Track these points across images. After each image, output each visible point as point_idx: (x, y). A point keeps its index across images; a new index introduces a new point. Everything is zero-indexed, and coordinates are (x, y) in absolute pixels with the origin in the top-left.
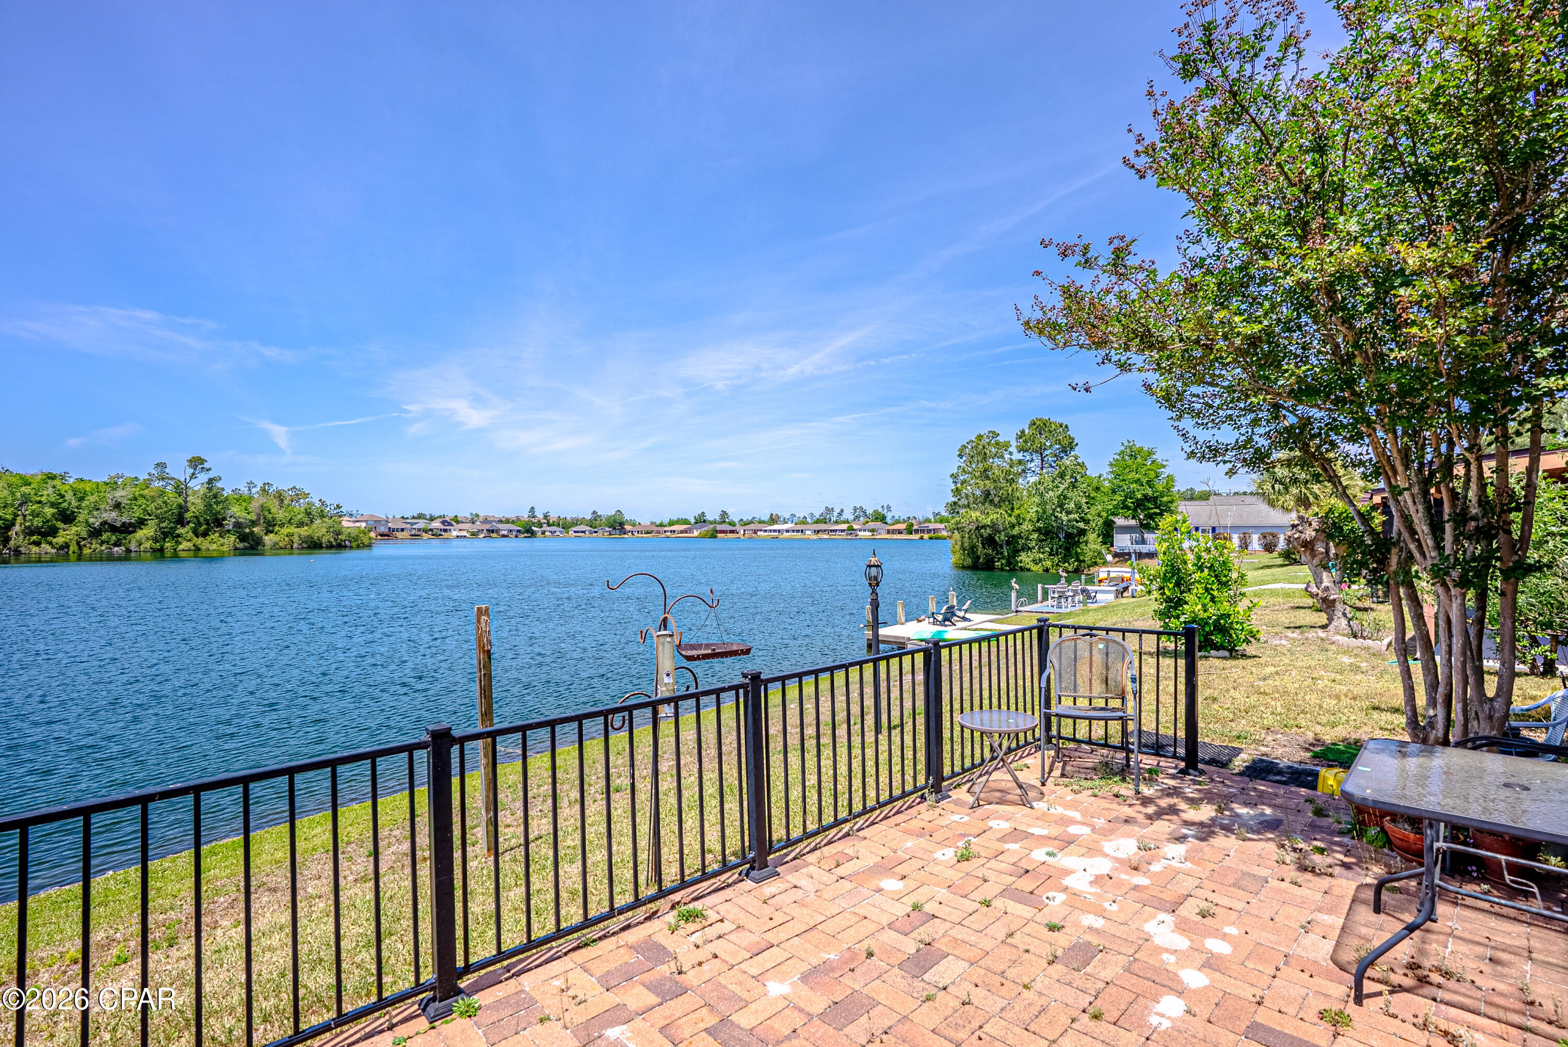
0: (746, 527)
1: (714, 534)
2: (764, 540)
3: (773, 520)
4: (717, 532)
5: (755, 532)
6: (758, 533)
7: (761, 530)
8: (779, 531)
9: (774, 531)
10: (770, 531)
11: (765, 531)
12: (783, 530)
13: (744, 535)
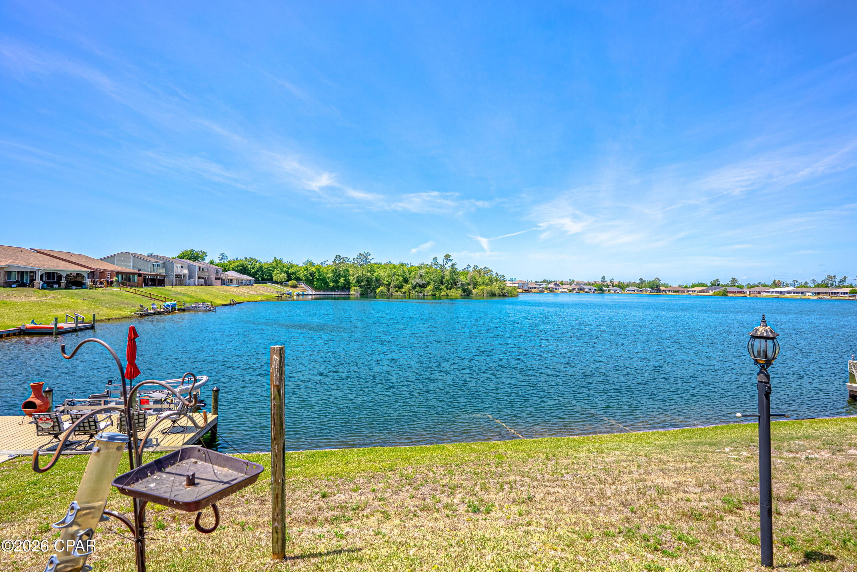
0: (751, 289)
1: (725, 294)
2: (767, 298)
3: (776, 284)
4: (727, 292)
5: (759, 293)
6: (762, 293)
7: (764, 292)
8: (781, 292)
9: (777, 292)
10: (773, 292)
11: (768, 292)
12: (785, 292)
13: (749, 294)
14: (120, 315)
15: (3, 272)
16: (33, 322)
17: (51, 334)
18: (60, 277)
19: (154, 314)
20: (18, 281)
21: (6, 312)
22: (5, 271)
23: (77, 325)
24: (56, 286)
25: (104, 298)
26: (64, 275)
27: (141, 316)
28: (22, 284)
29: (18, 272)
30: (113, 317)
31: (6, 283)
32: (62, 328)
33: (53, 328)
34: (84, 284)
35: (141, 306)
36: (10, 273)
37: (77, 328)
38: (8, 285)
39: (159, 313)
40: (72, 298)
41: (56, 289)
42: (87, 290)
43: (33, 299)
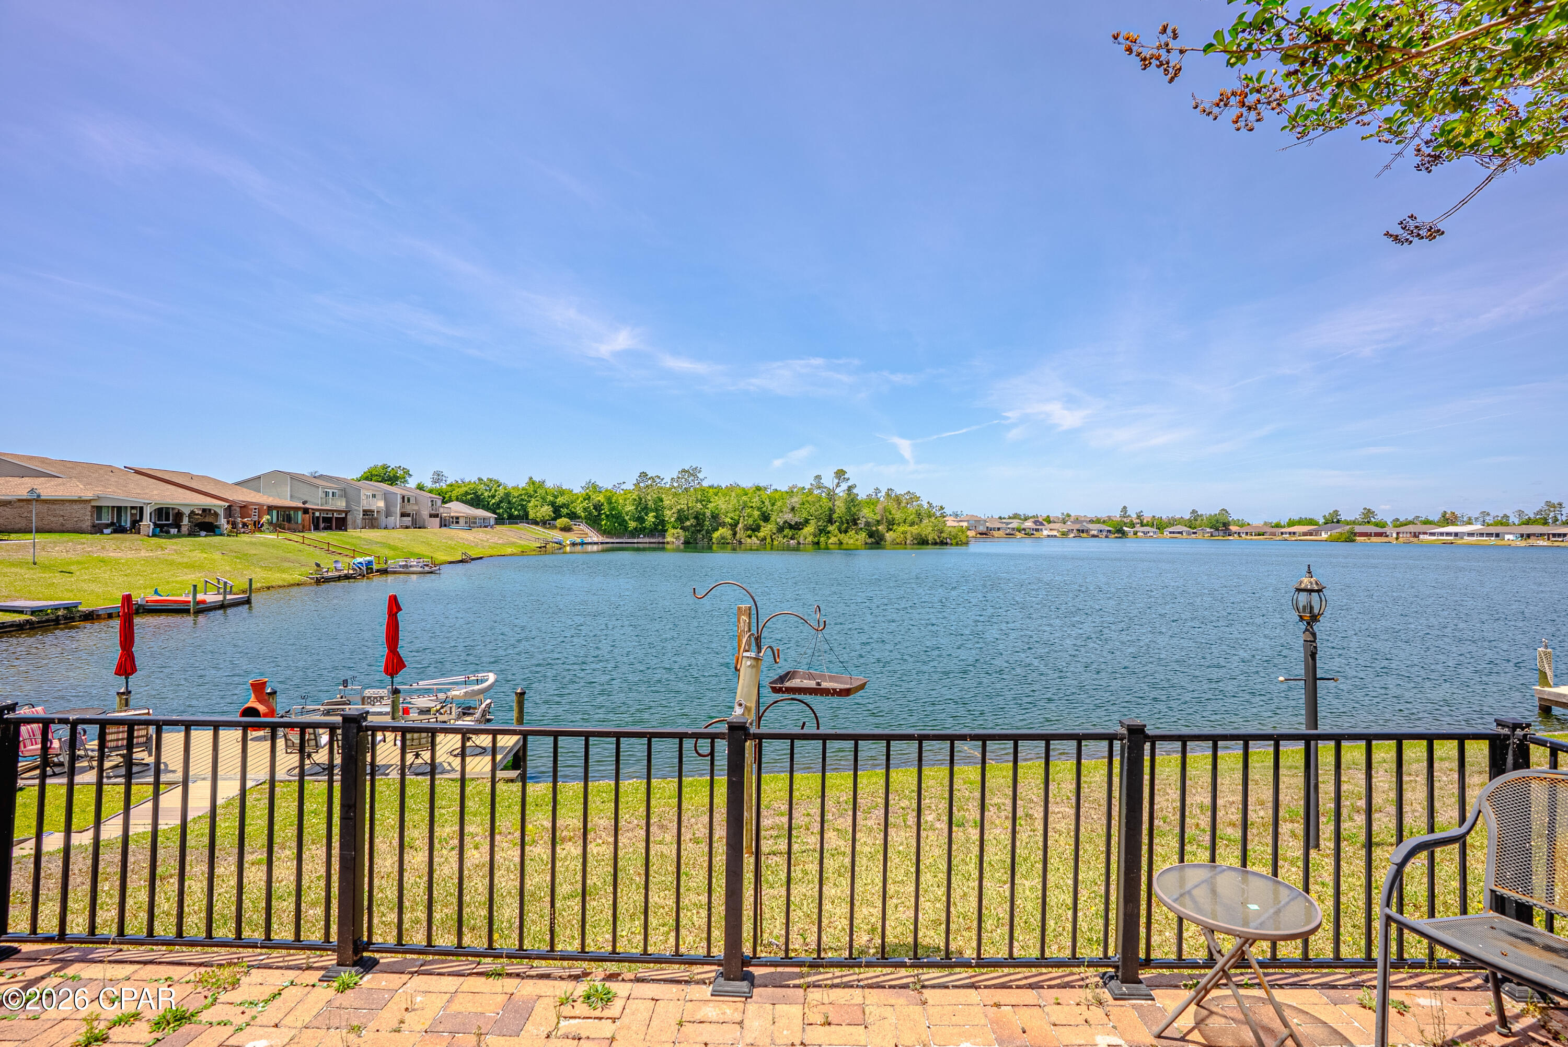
0: (1401, 529)
1: (1350, 538)
3: (1448, 520)
4: (1355, 534)
5: (1416, 535)
6: (1421, 537)
7: (1425, 533)
8: (1456, 534)
9: (1448, 534)
10: (1442, 534)
11: (1433, 534)
12: (1463, 534)
13: (1397, 539)
14: (284, 580)
15: (89, 508)
16: (156, 592)
17: (187, 611)
18: (179, 515)
19: (339, 578)
20: (112, 524)
21: (107, 576)
22: (93, 507)
23: (225, 598)
24: (174, 531)
25: (254, 552)
26: (187, 511)
27: (318, 582)
28: (119, 529)
29: (113, 507)
30: (274, 584)
31: (94, 526)
32: (204, 602)
33: (189, 602)
34: (218, 527)
35: (318, 565)
36: (99, 509)
37: (226, 602)
38: (97, 529)
39: (347, 577)
40: (203, 551)
41: (174, 537)
42: (225, 538)
43: (143, 553)
